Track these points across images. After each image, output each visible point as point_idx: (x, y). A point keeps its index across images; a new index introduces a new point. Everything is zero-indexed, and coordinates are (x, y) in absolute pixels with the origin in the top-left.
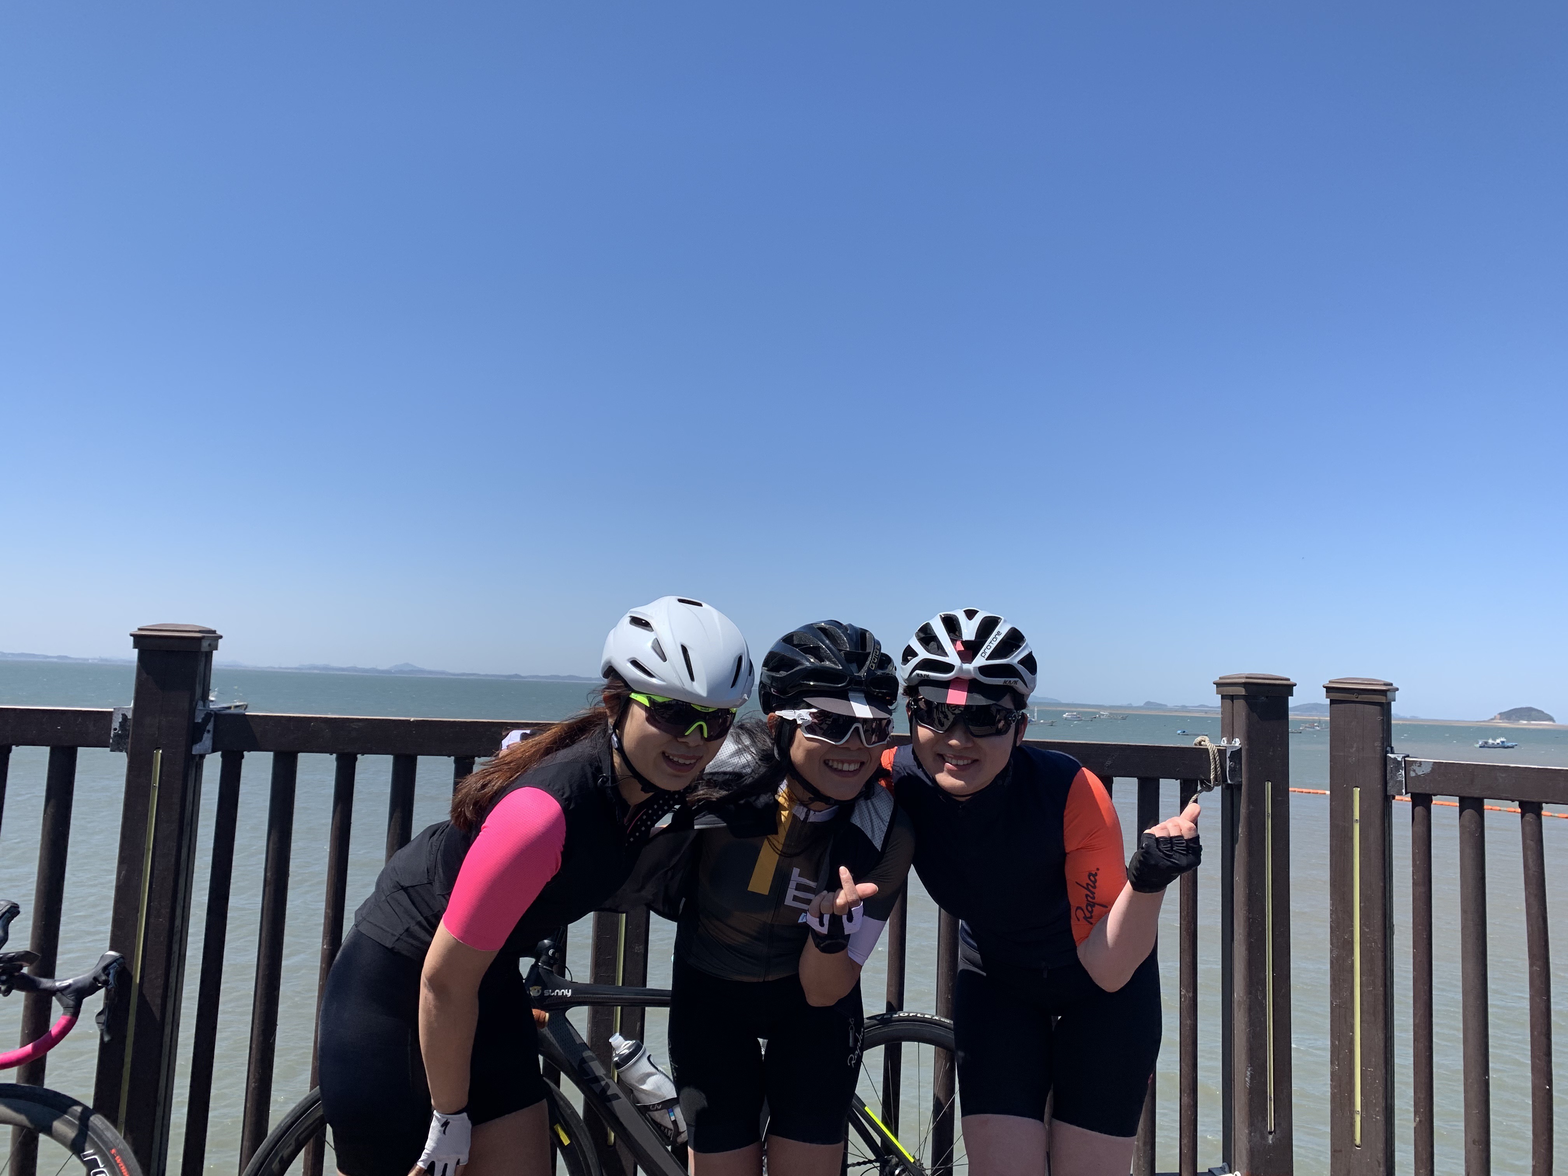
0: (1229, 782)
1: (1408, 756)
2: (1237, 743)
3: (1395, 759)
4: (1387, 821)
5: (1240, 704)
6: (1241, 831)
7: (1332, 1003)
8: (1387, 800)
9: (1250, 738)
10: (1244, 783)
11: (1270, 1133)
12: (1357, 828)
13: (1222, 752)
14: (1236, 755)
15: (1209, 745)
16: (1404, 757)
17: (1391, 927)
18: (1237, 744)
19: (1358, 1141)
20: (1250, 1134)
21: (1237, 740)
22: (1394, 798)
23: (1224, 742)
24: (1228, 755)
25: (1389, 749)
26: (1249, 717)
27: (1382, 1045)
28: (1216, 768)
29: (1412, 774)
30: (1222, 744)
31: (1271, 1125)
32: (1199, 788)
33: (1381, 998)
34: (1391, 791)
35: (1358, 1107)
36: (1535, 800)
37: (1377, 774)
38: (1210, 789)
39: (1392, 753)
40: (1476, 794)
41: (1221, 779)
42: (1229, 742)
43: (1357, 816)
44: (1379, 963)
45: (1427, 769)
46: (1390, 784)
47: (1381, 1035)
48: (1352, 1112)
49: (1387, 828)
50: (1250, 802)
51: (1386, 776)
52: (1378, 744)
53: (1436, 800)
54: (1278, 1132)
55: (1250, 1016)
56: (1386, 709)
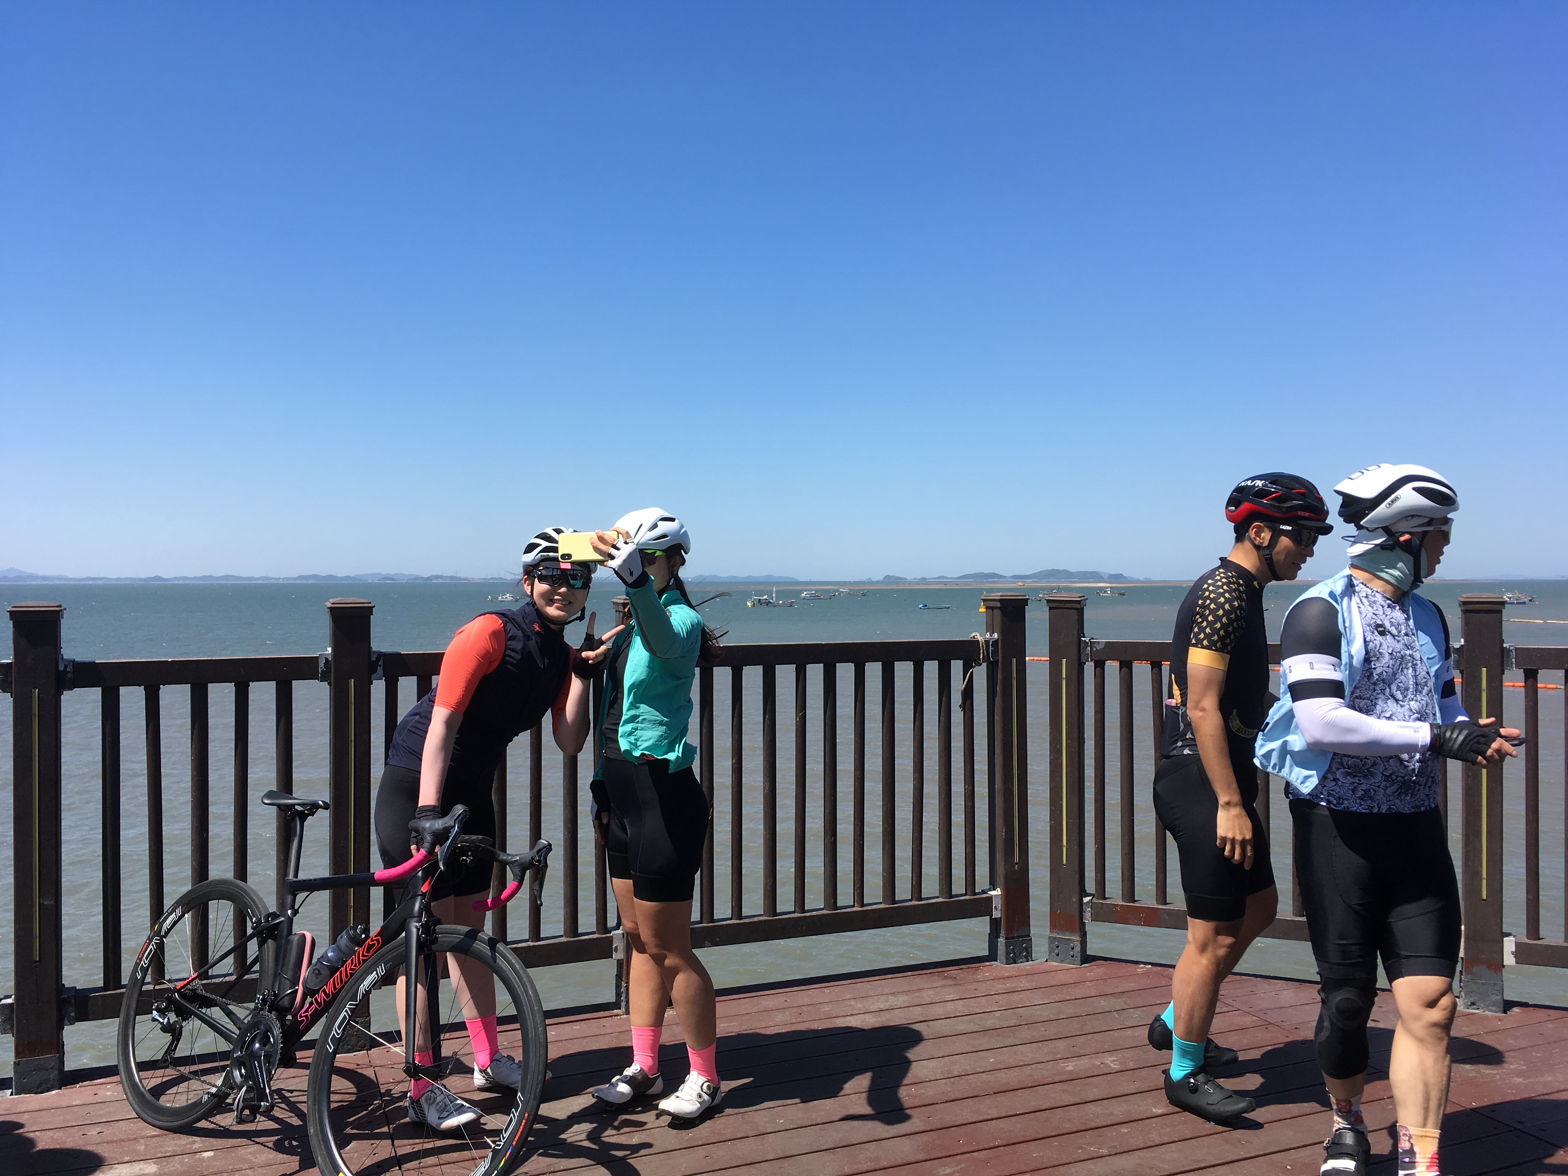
0: (991, 659)
1: (1093, 639)
2: (996, 635)
3: (1085, 641)
4: (1081, 677)
5: (997, 613)
6: (999, 689)
7: (1050, 786)
8: (1081, 666)
9: (1003, 633)
10: (1000, 659)
11: (1016, 864)
12: (1064, 682)
13: (987, 642)
14: (995, 643)
15: (980, 638)
16: (1090, 640)
17: (1083, 738)
18: (996, 637)
19: (1065, 862)
20: (1005, 865)
21: (996, 634)
22: (1085, 663)
23: (988, 636)
24: (991, 643)
25: (1082, 635)
26: (1002, 620)
27: (1077, 805)
28: (983, 652)
29: (1094, 649)
30: (987, 637)
31: (1017, 860)
32: (974, 665)
33: (1077, 779)
34: (1083, 660)
35: (1065, 843)
36: (1158, 660)
37: (1075, 650)
38: (980, 665)
39: (1084, 637)
40: (1128, 658)
41: (986, 659)
42: (991, 635)
43: (1064, 675)
44: (1076, 760)
45: (1102, 646)
46: (1082, 656)
47: (1077, 800)
48: (1062, 846)
49: (1081, 682)
50: (1003, 671)
51: (1080, 650)
52: (1075, 632)
53: (1108, 663)
54: (1020, 862)
55: (1004, 798)
56: (1080, 612)
